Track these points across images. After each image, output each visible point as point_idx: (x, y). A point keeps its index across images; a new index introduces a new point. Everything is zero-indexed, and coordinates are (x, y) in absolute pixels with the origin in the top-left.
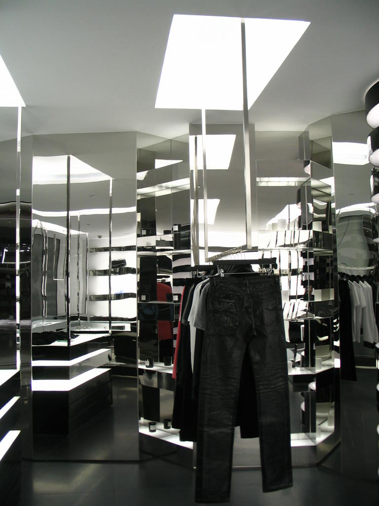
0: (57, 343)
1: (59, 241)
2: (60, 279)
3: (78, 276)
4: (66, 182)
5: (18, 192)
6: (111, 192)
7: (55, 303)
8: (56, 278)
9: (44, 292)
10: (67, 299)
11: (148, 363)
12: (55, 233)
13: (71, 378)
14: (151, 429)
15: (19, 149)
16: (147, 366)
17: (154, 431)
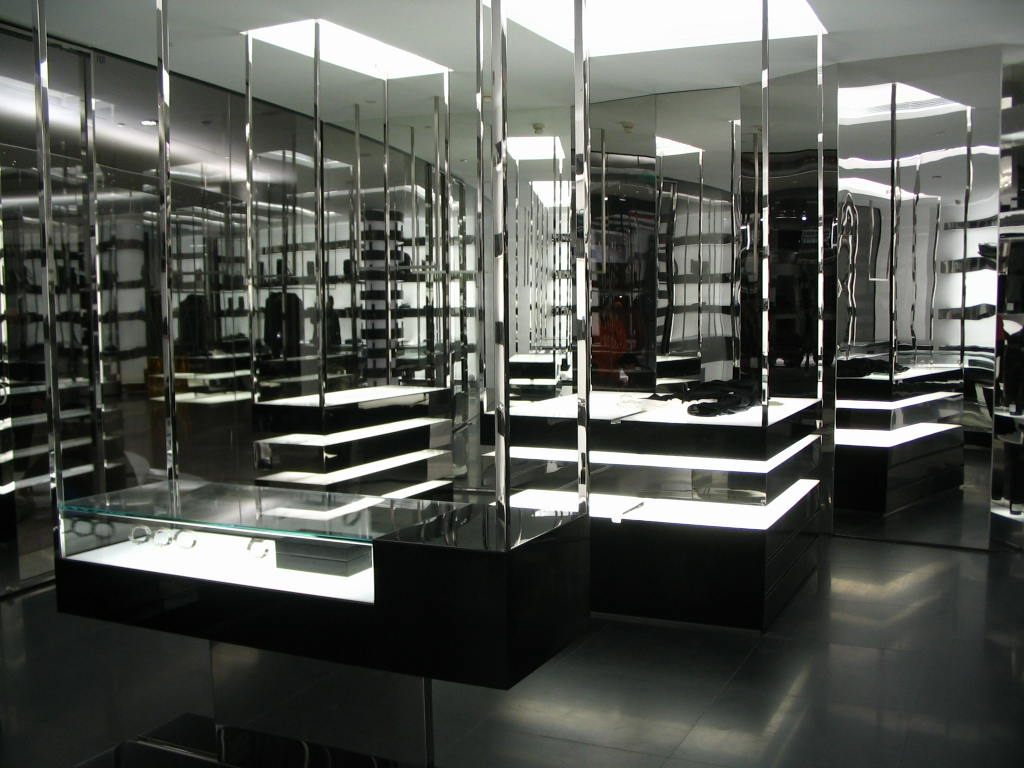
0: (873, 376)
1: (878, 212)
2: (881, 280)
3: (914, 275)
4: (889, 118)
5: (820, 137)
6: (969, 124)
7: (872, 321)
8: (875, 277)
9: (852, 302)
10: (892, 317)
11: (1013, 408)
12: (871, 199)
13: (893, 429)
14: (1014, 509)
15: (820, 81)
16: (1011, 413)
17: (1018, 513)
